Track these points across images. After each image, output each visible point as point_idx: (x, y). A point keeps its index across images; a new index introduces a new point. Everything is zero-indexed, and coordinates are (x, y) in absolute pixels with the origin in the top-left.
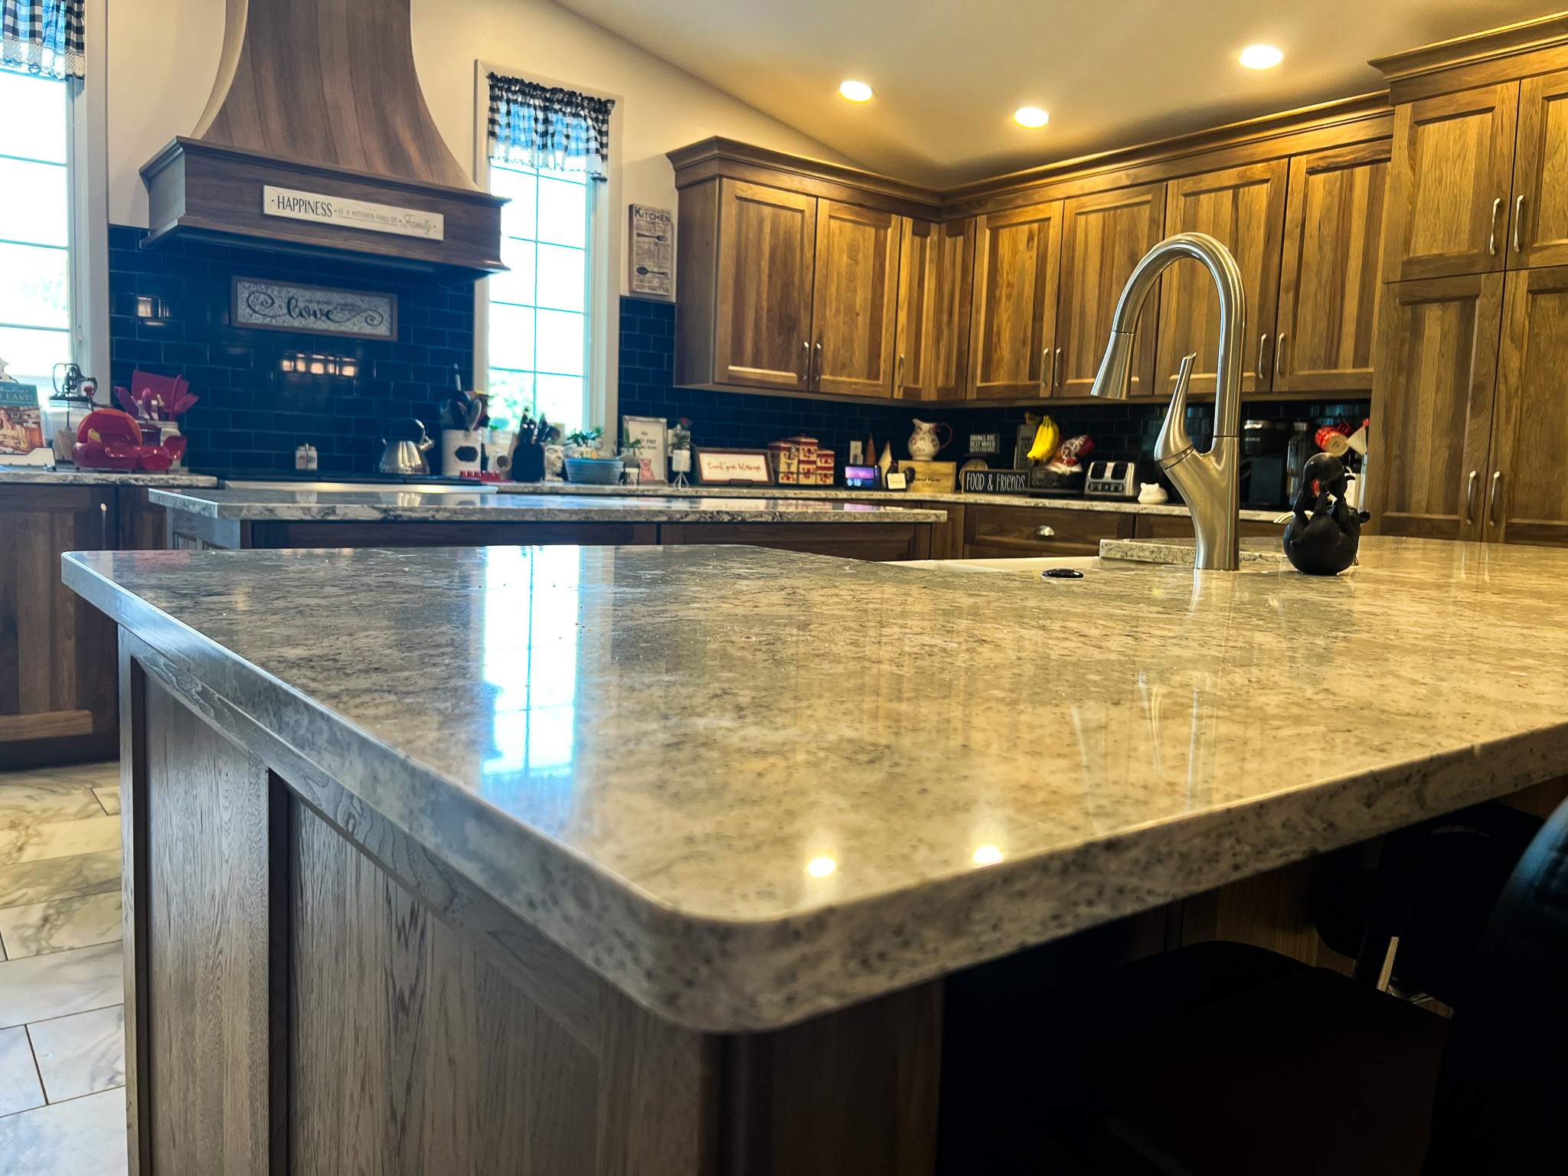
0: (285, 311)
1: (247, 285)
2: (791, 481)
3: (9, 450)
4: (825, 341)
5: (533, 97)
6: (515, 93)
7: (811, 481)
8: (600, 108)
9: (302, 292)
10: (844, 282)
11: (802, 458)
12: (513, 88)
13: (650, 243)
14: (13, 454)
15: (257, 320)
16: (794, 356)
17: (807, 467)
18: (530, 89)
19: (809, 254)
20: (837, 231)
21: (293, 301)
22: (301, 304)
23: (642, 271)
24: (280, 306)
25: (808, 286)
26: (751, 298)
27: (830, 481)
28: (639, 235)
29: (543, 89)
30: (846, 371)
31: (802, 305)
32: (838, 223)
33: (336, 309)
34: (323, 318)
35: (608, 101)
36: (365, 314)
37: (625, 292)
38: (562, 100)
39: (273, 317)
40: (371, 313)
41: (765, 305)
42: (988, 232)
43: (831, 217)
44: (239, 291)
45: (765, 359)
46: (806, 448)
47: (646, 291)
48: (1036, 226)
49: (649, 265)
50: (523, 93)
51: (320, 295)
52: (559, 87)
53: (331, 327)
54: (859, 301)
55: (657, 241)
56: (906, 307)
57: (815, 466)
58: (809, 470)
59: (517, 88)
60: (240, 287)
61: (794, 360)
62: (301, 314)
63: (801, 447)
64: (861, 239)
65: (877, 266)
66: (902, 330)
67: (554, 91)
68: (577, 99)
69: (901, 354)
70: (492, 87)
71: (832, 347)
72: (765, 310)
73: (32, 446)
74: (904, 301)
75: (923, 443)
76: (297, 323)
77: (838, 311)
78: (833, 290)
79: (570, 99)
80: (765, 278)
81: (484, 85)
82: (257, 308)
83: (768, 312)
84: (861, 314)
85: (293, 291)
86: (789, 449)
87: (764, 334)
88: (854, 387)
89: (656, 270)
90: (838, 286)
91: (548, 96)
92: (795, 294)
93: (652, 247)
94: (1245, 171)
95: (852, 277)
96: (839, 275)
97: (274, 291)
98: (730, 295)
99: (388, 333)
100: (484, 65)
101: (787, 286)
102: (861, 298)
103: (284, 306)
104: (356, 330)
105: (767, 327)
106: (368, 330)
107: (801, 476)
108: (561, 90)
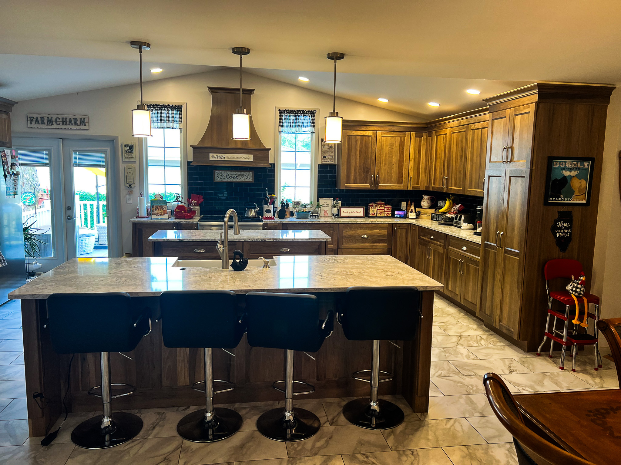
0: (226, 177)
1: (217, 172)
2: (374, 216)
3: (160, 215)
4: (380, 174)
5: (292, 113)
6: (286, 113)
7: (382, 215)
8: (312, 113)
9: (230, 172)
10: (388, 155)
11: (378, 208)
12: (286, 112)
13: (327, 149)
14: (160, 216)
15: (220, 180)
16: (369, 179)
17: (380, 211)
18: (290, 112)
19: (374, 149)
20: (385, 140)
21: (228, 175)
22: (230, 175)
23: (325, 157)
24: (225, 176)
25: (374, 158)
26: (353, 163)
27: (390, 215)
28: (323, 147)
29: (295, 111)
30: (389, 182)
31: (371, 164)
32: (385, 138)
33: (238, 176)
34: (235, 178)
35: (314, 111)
36: (246, 176)
37: (320, 163)
38: (300, 113)
39: (223, 179)
40: (247, 176)
41: (358, 165)
42: (436, 136)
43: (382, 136)
44: (215, 173)
45: (358, 180)
46: (380, 205)
47: (326, 162)
48: (445, 135)
49: (326, 155)
50: (289, 113)
51: (234, 173)
52: (299, 110)
53: (238, 180)
54: (394, 160)
55: (329, 148)
56: (413, 160)
57: (384, 211)
58: (381, 212)
59: (287, 112)
60: (215, 172)
61: (369, 181)
62: (230, 178)
63: (378, 205)
64: (394, 142)
65: (401, 148)
66: (411, 168)
67: (297, 111)
68: (305, 112)
69: (411, 175)
70: (280, 113)
71: (383, 175)
72: (358, 167)
73: (164, 214)
74: (412, 159)
75: (425, 203)
76: (229, 180)
77: (385, 164)
78: (384, 158)
79: (303, 112)
80: (358, 157)
81: (278, 114)
82: (219, 177)
83: (359, 167)
84: (395, 164)
85: (228, 172)
86: (373, 206)
87: (358, 173)
88: (392, 187)
89: (329, 156)
90: (385, 157)
91: (296, 112)
92: (369, 161)
93: (328, 150)
94: (483, 123)
95: (391, 153)
96: (386, 153)
97: (223, 173)
98: (346, 163)
99: (252, 181)
100: (277, 107)
101: (366, 159)
102: (395, 159)
103: (226, 176)
104: (243, 180)
105: (359, 171)
106: (246, 180)
107: (378, 214)
108: (300, 110)
